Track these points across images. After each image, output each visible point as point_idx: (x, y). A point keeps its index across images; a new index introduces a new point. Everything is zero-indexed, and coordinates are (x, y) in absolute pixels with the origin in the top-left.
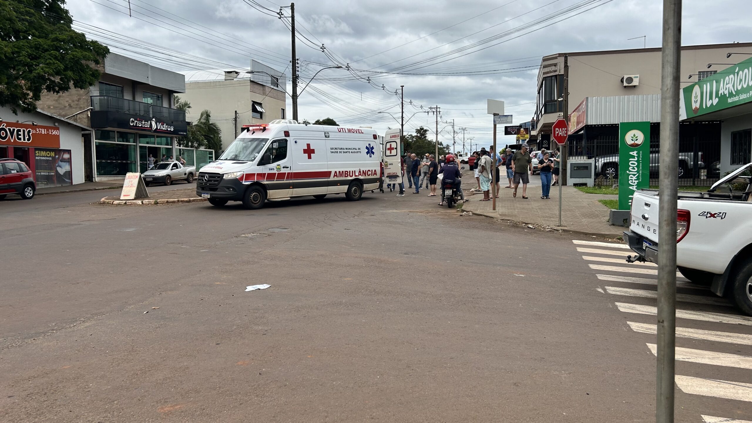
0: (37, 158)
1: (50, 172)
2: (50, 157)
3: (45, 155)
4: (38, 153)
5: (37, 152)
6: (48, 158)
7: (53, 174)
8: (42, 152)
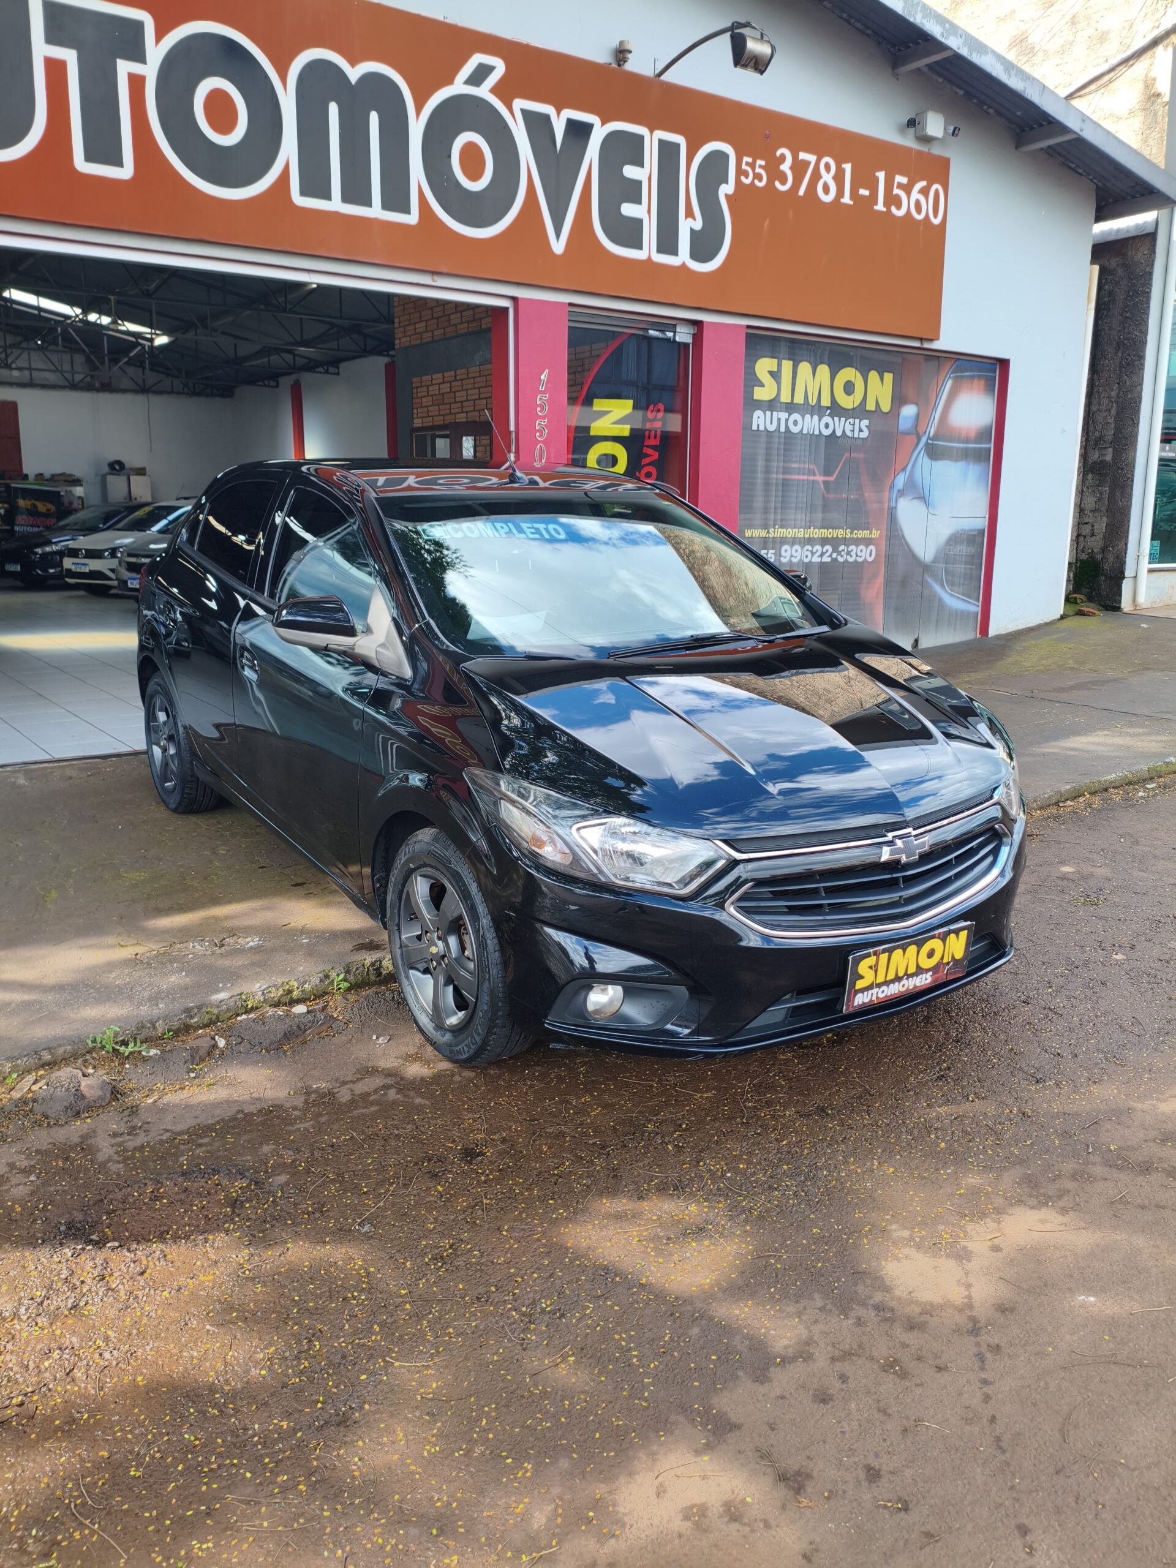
0: (760, 420)
1: (846, 542)
2: (860, 412)
3: (826, 402)
4: (776, 375)
5: (764, 366)
6: (840, 426)
7: (864, 554)
8: (805, 368)
